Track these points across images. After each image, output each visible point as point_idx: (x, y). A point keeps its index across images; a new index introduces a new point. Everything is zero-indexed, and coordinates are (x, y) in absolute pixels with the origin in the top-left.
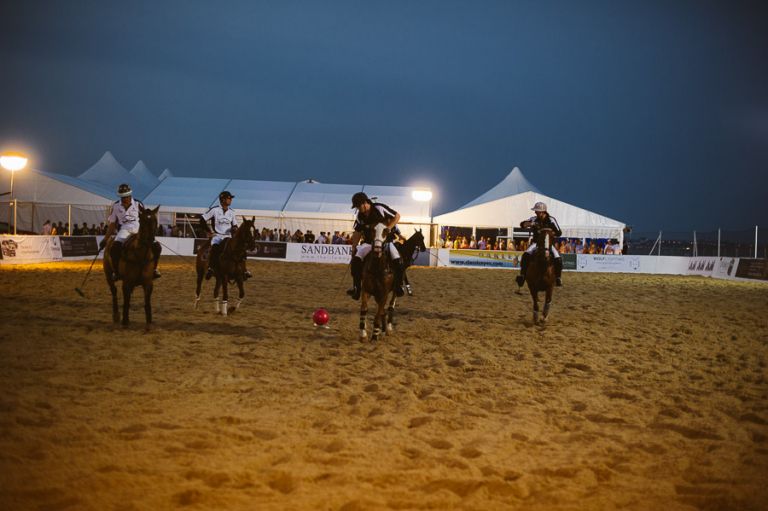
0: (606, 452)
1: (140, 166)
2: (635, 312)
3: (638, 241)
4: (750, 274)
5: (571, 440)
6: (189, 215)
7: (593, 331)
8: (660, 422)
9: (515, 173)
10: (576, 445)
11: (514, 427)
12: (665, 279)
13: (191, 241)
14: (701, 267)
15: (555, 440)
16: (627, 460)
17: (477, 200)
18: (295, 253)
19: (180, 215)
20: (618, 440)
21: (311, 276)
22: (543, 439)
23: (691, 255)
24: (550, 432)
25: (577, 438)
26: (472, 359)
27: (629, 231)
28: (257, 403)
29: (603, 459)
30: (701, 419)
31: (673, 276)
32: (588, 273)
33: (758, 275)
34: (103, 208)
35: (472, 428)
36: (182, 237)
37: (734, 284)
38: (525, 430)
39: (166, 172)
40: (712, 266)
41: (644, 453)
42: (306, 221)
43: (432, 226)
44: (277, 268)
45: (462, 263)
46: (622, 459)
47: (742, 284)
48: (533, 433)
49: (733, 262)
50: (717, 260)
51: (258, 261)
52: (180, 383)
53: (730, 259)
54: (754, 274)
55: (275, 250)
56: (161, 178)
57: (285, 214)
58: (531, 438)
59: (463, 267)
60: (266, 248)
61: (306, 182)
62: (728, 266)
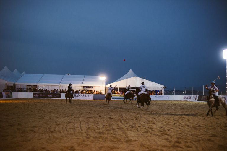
1: (16, 70)
2: (167, 112)
3: (168, 91)
4: (202, 100)
6: (31, 85)
7: (154, 118)
8: (175, 145)
9: (131, 71)
12: (177, 102)
13: (32, 93)
14: (187, 98)
17: (119, 79)
19: (28, 85)
23: (184, 95)
24: (142, 149)
26: (118, 128)
27: (165, 88)
28: (52, 143)
30: (187, 144)
31: (179, 101)
32: (153, 101)
33: (204, 100)
34: (4, 84)
35: (118, 149)
36: (29, 92)
37: (197, 103)
38: (134, 149)
39: (24, 72)
40: (191, 98)
43: (106, 87)
44: (58, 101)
45: (115, 98)
47: (199, 103)
49: (197, 96)
50: (192, 96)
51: (52, 99)
52: (28, 137)
53: (196, 95)
54: (203, 100)
55: (58, 96)
56: (22, 74)
57: (61, 85)
59: (115, 100)
60: (55, 95)
61: (67, 75)
62: (195, 98)
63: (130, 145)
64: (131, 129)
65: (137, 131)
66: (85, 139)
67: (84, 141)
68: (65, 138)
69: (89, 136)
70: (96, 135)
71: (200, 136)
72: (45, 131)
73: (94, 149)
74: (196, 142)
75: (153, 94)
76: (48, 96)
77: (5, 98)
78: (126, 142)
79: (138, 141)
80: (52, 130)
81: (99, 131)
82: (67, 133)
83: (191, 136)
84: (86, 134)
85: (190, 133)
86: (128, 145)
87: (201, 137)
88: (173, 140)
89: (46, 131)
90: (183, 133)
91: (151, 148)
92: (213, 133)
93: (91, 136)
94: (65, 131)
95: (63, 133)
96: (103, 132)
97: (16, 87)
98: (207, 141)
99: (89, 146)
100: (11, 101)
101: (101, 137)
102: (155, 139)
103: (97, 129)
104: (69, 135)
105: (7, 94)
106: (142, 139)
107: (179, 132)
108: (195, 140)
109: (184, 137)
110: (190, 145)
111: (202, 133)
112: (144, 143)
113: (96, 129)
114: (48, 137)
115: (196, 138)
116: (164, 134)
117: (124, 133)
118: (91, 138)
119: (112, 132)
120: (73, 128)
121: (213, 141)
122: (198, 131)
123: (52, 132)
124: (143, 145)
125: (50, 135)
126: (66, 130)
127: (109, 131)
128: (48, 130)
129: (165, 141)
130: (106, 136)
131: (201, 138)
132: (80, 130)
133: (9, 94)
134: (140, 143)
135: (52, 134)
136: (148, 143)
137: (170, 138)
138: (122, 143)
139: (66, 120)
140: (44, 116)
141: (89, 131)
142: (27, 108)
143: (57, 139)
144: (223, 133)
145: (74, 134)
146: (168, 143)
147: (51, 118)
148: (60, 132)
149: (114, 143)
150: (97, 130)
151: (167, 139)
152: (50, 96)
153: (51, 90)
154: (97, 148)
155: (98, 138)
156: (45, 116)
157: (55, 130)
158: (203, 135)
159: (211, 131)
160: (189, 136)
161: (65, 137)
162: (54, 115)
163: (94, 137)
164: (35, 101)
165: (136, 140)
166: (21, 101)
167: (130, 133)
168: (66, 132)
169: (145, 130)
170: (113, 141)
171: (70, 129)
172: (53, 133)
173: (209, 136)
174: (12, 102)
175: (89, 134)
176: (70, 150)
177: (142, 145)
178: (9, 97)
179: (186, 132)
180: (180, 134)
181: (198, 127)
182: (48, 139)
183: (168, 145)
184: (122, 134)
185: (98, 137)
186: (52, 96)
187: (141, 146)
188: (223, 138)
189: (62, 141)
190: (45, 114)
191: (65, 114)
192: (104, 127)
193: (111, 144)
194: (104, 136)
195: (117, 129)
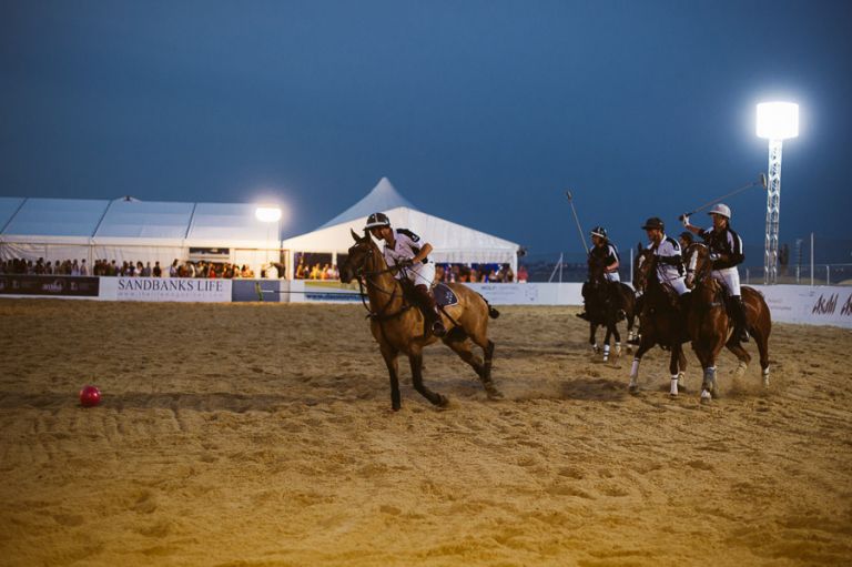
0: (496, 525)
3: (536, 265)
5: (453, 511)
8: (561, 485)
9: (384, 184)
10: (460, 517)
11: (383, 498)
12: (568, 312)
15: (434, 512)
16: (522, 533)
17: (335, 220)
18: (110, 289)
20: (510, 509)
21: (130, 318)
22: (419, 511)
24: (427, 502)
25: (461, 509)
27: (523, 253)
28: (61, 480)
29: (491, 533)
30: (609, 480)
35: (331, 502)
38: (396, 501)
41: (541, 524)
42: (123, 249)
43: (282, 251)
44: (87, 309)
45: (319, 297)
46: (515, 532)
48: (406, 504)
51: (63, 300)
55: (84, 286)
57: (97, 240)
58: (404, 511)
59: (322, 302)
60: (73, 284)
61: (122, 199)
63: (378, 485)
64: (382, 420)
65: (410, 427)
66: (197, 463)
67: (192, 472)
68: (115, 461)
69: (211, 452)
70: (240, 447)
71: (659, 446)
72: (33, 432)
73: (235, 505)
74: (643, 472)
75: (472, 277)
76: (46, 287)
78: (366, 473)
79: (411, 469)
80: (61, 428)
81: (254, 430)
82: (124, 441)
83: (625, 449)
84: (199, 443)
85: (621, 437)
86: (371, 485)
87: (663, 450)
88: (551, 466)
89: (36, 431)
90: (592, 437)
91: (464, 496)
92: (710, 436)
93: (222, 451)
94: (116, 431)
95: (105, 441)
96: (270, 436)
98: (688, 467)
99: (212, 492)
101: (261, 454)
102: (480, 462)
103: (248, 423)
104: (130, 446)
106: (429, 463)
107: (577, 433)
108: (638, 465)
109: (596, 452)
110: (619, 486)
111: (669, 438)
112: (437, 477)
113: (243, 423)
114: (44, 459)
115: (644, 455)
116: (515, 441)
117: (354, 437)
118: (223, 460)
119: (306, 434)
120: (147, 421)
121: (710, 468)
122: (651, 429)
123: (61, 437)
124: (432, 487)
125: (54, 450)
126: (119, 427)
127: (295, 429)
128: (43, 429)
129: (522, 471)
130: (281, 450)
131: (664, 455)
132: (177, 428)
134: (421, 478)
135: (59, 447)
136: (453, 480)
137: (539, 457)
138: (349, 479)
139: (116, 387)
140: (29, 372)
141: (214, 430)
143: (81, 463)
144: (750, 436)
145: (153, 443)
146: (533, 478)
147: (54, 379)
148: (94, 438)
149: (314, 478)
150: (244, 428)
151: (526, 463)
152: (54, 287)
153: (58, 263)
154: (247, 500)
155: (250, 459)
156: (31, 369)
157: (73, 428)
158: (672, 446)
159: (703, 426)
160: (615, 447)
161: (114, 455)
162: (67, 365)
163: (232, 457)
165: (403, 468)
167: (379, 437)
168: (118, 437)
169: (442, 426)
170: (311, 472)
171: (135, 422)
172: (62, 442)
173: (697, 446)
175: (213, 441)
176: (133, 509)
177: (429, 486)
179: (606, 432)
180: (582, 439)
181: (653, 411)
182: (45, 466)
183: (533, 486)
184: (347, 443)
185: (248, 453)
186: (60, 288)
187: (423, 489)
188: (748, 455)
189: (101, 474)
190: (33, 361)
191: (112, 360)
192: (275, 415)
193: (302, 485)
194: (274, 449)
195: (327, 423)
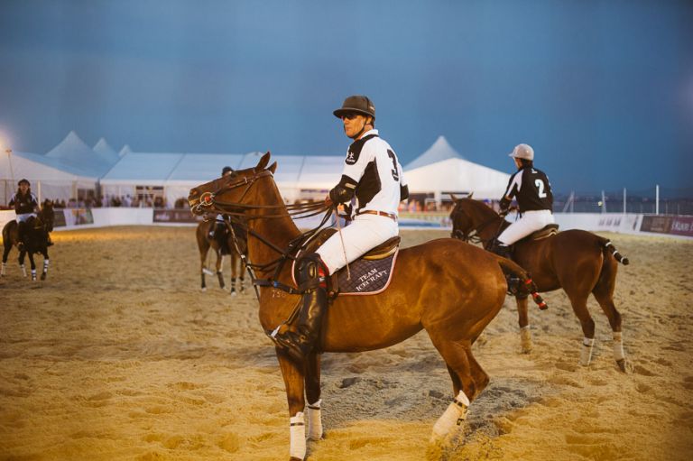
4: (652, 229)
6: (148, 188)
13: (150, 211)
14: (609, 223)
19: (140, 188)
23: (601, 212)
33: (660, 229)
37: (638, 239)
39: (126, 149)
40: (619, 222)
47: (644, 239)
49: (637, 218)
50: (623, 216)
53: (635, 216)
54: (656, 229)
56: (121, 154)
62: (633, 222)
77: (70, 226)
97: (104, 193)
100: (89, 236)
105: (78, 215)
133: (84, 214)
142: (136, 256)
164: (160, 235)
166: (119, 236)
174: (91, 239)
178: (82, 221)
